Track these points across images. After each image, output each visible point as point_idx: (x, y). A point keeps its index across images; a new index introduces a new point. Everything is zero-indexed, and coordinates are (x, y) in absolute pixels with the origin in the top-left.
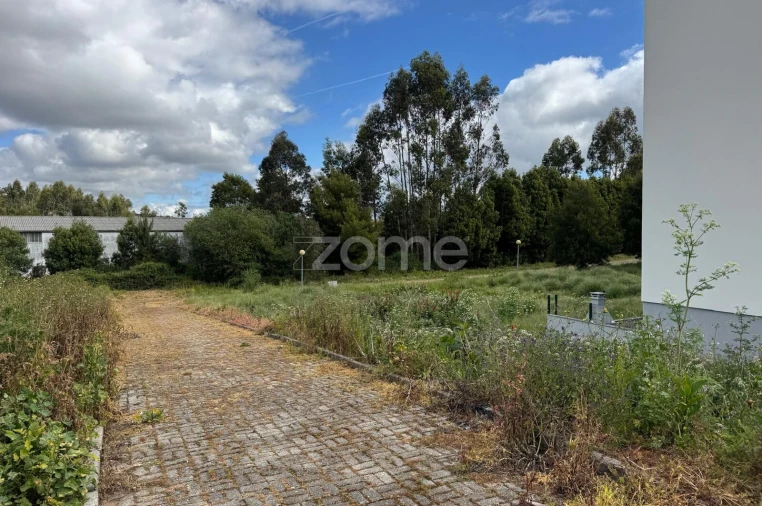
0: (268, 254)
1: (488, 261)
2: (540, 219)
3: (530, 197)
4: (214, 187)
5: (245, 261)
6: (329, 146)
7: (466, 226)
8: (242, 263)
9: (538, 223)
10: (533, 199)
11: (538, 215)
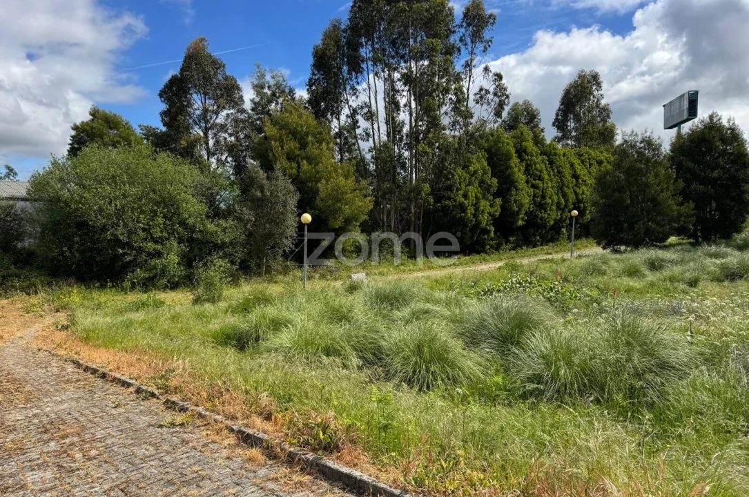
0: (192, 230)
1: (483, 245)
2: (537, 191)
3: (524, 164)
4: (75, 128)
5: (155, 241)
6: (263, 76)
7: (465, 196)
8: (151, 246)
9: (535, 196)
10: (527, 166)
11: (533, 186)
